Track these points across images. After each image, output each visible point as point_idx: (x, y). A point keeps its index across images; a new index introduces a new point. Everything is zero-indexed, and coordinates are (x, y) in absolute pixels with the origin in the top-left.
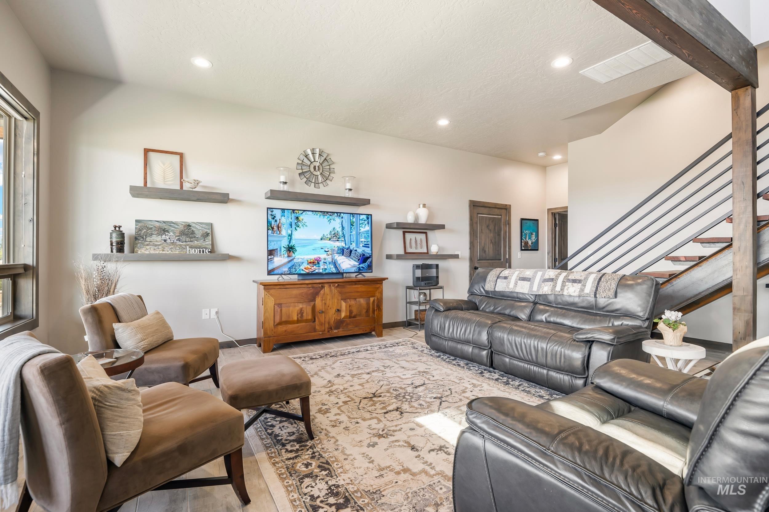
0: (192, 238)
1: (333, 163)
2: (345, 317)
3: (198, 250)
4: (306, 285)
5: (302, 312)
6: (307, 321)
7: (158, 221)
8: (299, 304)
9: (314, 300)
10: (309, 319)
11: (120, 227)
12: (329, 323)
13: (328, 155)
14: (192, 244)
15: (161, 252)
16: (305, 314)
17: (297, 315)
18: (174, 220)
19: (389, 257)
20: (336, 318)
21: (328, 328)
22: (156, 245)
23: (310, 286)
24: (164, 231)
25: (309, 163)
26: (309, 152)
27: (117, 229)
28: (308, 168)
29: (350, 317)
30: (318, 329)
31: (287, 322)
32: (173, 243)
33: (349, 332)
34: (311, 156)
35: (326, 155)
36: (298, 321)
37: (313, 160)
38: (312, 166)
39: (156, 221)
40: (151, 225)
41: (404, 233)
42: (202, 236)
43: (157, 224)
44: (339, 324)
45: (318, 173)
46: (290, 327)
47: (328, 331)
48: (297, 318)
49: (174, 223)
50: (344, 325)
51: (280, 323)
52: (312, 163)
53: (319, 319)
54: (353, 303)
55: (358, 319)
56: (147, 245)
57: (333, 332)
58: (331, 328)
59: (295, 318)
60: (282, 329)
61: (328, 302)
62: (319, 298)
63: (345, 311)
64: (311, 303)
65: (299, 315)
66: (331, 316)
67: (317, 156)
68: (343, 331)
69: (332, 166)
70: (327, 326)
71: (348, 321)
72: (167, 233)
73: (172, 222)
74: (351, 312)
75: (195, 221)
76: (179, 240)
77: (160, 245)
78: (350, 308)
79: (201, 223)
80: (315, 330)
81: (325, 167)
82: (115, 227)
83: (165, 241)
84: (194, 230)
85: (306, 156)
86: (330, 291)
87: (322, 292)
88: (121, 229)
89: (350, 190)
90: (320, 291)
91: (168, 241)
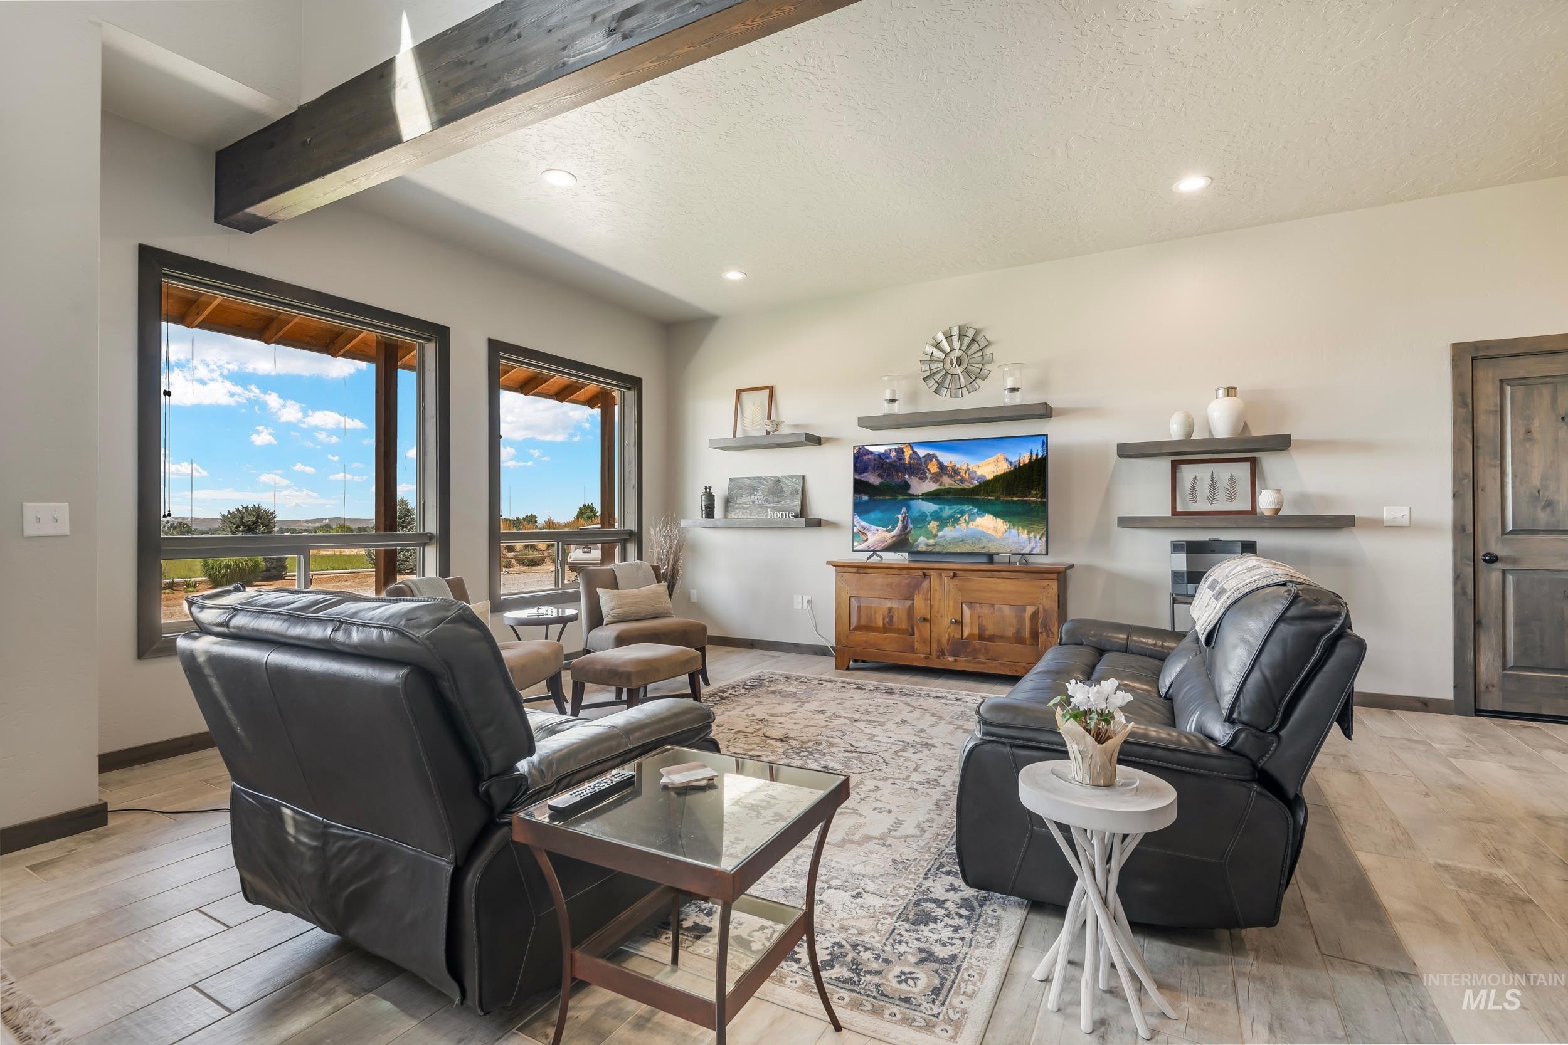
0: (779, 497)
1: (989, 344)
2: (971, 636)
3: (781, 513)
4: (898, 570)
5: (891, 614)
6: (899, 631)
7: (748, 478)
8: (887, 601)
9: (911, 597)
10: (903, 629)
11: (710, 488)
12: (939, 642)
13: (977, 333)
14: (778, 505)
15: (748, 517)
16: (895, 619)
17: (884, 619)
18: (763, 475)
19: (1126, 522)
20: (952, 636)
21: (938, 651)
22: (744, 508)
23: (904, 572)
24: (754, 490)
25: (942, 356)
26: (941, 337)
27: (708, 490)
28: (941, 365)
29: (981, 637)
30: (918, 648)
31: (868, 628)
32: (760, 506)
33: (978, 666)
34: (945, 345)
35: (974, 331)
36: (885, 629)
37: (948, 350)
38: (948, 360)
39: (747, 478)
40: (743, 483)
41: (1175, 465)
42: (791, 494)
43: (748, 482)
44: (959, 646)
45: (959, 370)
46: (872, 636)
47: (938, 657)
48: (883, 623)
49: (764, 479)
50: (968, 651)
51: (859, 628)
52: (947, 354)
53: (920, 631)
54: (987, 611)
55: (997, 645)
56: (737, 508)
57: (946, 660)
58: (944, 654)
59: (880, 624)
60: (860, 637)
61: (936, 604)
62: (921, 595)
63: (969, 624)
64: (907, 601)
65: (887, 620)
66: (943, 629)
67: (955, 339)
68: (966, 661)
69: (987, 351)
70: (935, 646)
71: (977, 646)
72: (756, 493)
73: (761, 478)
74: (981, 627)
75: (785, 475)
76: (766, 501)
77: (748, 508)
78: (980, 619)
79: (791, 477)
80: (912, 650)
81: (973, 356)
82: (706, 488)
83: (753, 502)
84: (783, 486)
85: (937, 346)
86: (941, 584)
87: (926, 584)
88: (712, 491)
89: (1014, 390)
90: (921, 583)
91: (756, 503)
